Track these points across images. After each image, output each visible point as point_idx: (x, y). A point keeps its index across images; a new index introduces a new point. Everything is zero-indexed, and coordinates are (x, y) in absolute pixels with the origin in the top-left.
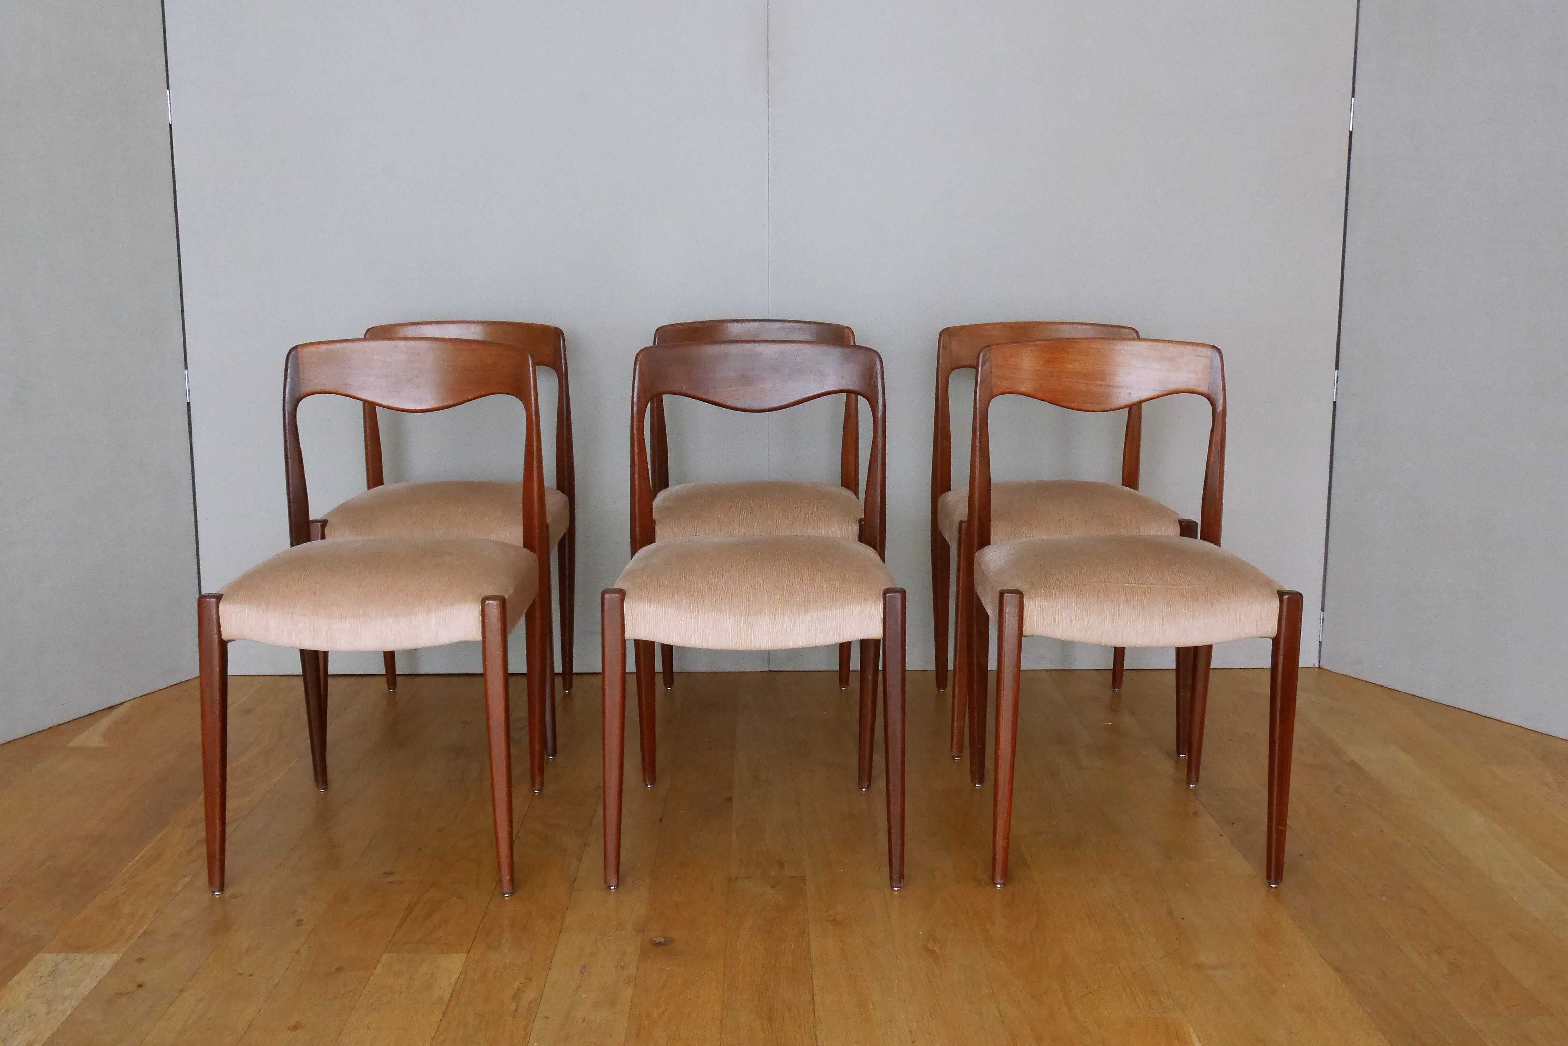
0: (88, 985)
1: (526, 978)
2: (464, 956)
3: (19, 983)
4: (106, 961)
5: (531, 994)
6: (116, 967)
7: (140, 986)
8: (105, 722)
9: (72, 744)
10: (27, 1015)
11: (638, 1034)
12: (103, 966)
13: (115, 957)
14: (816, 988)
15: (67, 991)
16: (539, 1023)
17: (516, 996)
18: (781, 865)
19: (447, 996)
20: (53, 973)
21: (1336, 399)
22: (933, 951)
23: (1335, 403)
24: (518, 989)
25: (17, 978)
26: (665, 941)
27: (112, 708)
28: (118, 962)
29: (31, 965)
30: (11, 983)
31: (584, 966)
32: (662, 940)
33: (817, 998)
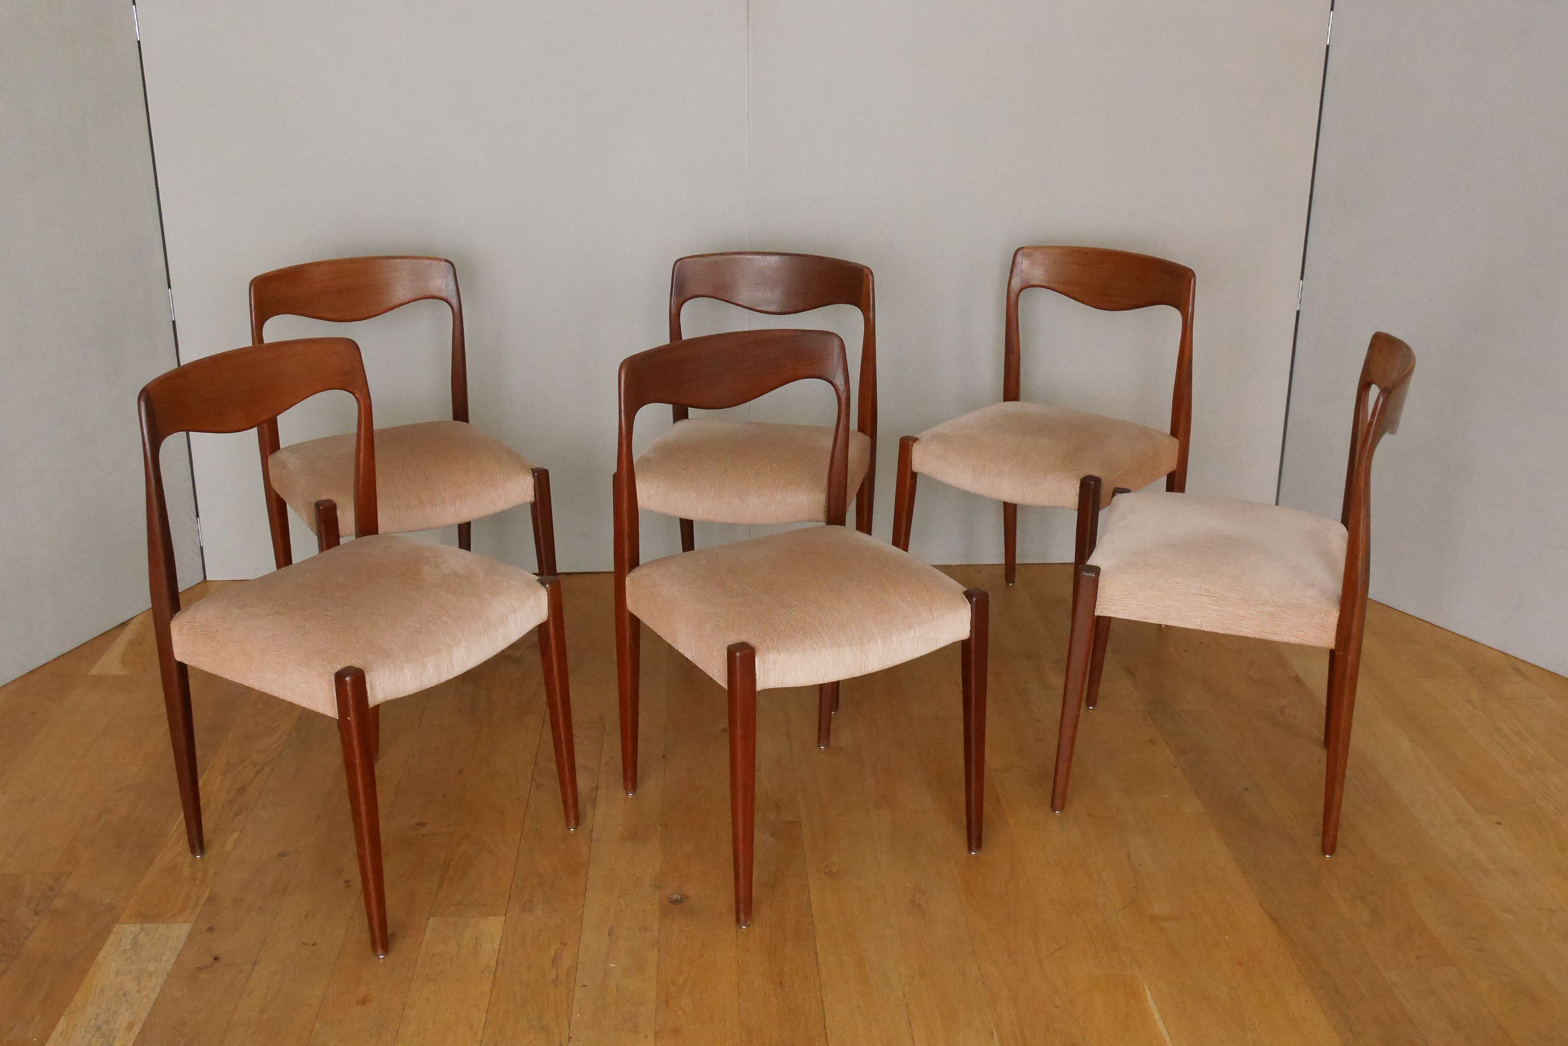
0: (169, 959)
1: (562, 943)
2: (502, 918)
3: (105, 958)
4: (180, 931)
5: (567, 962)
6: (191, 937)
7: (216, 959)
8: (121, 643)
9: (94, 671)
10: (121, 993)
11: (667, 1002)
12: (178, 937)
13: (186, 928)
14: (818, 949)
15: (152, 967)
16: (578, 993)
17: (555, 962)
18: (778, 807)
19: (493, 964)
20: (135, 944)
21: (1300, 308)
22: (919, 906)
23: (1298, 312)
24: (556, 954)
25: (102, 953)
26: (681, 898)
27: (124, 625)
28: (191, 932)
29: (112, 938)
30: (100, 958)
31: (611, 929)
32: (678, 897)
33: (820, 959)
